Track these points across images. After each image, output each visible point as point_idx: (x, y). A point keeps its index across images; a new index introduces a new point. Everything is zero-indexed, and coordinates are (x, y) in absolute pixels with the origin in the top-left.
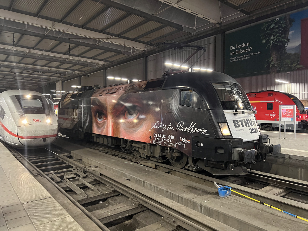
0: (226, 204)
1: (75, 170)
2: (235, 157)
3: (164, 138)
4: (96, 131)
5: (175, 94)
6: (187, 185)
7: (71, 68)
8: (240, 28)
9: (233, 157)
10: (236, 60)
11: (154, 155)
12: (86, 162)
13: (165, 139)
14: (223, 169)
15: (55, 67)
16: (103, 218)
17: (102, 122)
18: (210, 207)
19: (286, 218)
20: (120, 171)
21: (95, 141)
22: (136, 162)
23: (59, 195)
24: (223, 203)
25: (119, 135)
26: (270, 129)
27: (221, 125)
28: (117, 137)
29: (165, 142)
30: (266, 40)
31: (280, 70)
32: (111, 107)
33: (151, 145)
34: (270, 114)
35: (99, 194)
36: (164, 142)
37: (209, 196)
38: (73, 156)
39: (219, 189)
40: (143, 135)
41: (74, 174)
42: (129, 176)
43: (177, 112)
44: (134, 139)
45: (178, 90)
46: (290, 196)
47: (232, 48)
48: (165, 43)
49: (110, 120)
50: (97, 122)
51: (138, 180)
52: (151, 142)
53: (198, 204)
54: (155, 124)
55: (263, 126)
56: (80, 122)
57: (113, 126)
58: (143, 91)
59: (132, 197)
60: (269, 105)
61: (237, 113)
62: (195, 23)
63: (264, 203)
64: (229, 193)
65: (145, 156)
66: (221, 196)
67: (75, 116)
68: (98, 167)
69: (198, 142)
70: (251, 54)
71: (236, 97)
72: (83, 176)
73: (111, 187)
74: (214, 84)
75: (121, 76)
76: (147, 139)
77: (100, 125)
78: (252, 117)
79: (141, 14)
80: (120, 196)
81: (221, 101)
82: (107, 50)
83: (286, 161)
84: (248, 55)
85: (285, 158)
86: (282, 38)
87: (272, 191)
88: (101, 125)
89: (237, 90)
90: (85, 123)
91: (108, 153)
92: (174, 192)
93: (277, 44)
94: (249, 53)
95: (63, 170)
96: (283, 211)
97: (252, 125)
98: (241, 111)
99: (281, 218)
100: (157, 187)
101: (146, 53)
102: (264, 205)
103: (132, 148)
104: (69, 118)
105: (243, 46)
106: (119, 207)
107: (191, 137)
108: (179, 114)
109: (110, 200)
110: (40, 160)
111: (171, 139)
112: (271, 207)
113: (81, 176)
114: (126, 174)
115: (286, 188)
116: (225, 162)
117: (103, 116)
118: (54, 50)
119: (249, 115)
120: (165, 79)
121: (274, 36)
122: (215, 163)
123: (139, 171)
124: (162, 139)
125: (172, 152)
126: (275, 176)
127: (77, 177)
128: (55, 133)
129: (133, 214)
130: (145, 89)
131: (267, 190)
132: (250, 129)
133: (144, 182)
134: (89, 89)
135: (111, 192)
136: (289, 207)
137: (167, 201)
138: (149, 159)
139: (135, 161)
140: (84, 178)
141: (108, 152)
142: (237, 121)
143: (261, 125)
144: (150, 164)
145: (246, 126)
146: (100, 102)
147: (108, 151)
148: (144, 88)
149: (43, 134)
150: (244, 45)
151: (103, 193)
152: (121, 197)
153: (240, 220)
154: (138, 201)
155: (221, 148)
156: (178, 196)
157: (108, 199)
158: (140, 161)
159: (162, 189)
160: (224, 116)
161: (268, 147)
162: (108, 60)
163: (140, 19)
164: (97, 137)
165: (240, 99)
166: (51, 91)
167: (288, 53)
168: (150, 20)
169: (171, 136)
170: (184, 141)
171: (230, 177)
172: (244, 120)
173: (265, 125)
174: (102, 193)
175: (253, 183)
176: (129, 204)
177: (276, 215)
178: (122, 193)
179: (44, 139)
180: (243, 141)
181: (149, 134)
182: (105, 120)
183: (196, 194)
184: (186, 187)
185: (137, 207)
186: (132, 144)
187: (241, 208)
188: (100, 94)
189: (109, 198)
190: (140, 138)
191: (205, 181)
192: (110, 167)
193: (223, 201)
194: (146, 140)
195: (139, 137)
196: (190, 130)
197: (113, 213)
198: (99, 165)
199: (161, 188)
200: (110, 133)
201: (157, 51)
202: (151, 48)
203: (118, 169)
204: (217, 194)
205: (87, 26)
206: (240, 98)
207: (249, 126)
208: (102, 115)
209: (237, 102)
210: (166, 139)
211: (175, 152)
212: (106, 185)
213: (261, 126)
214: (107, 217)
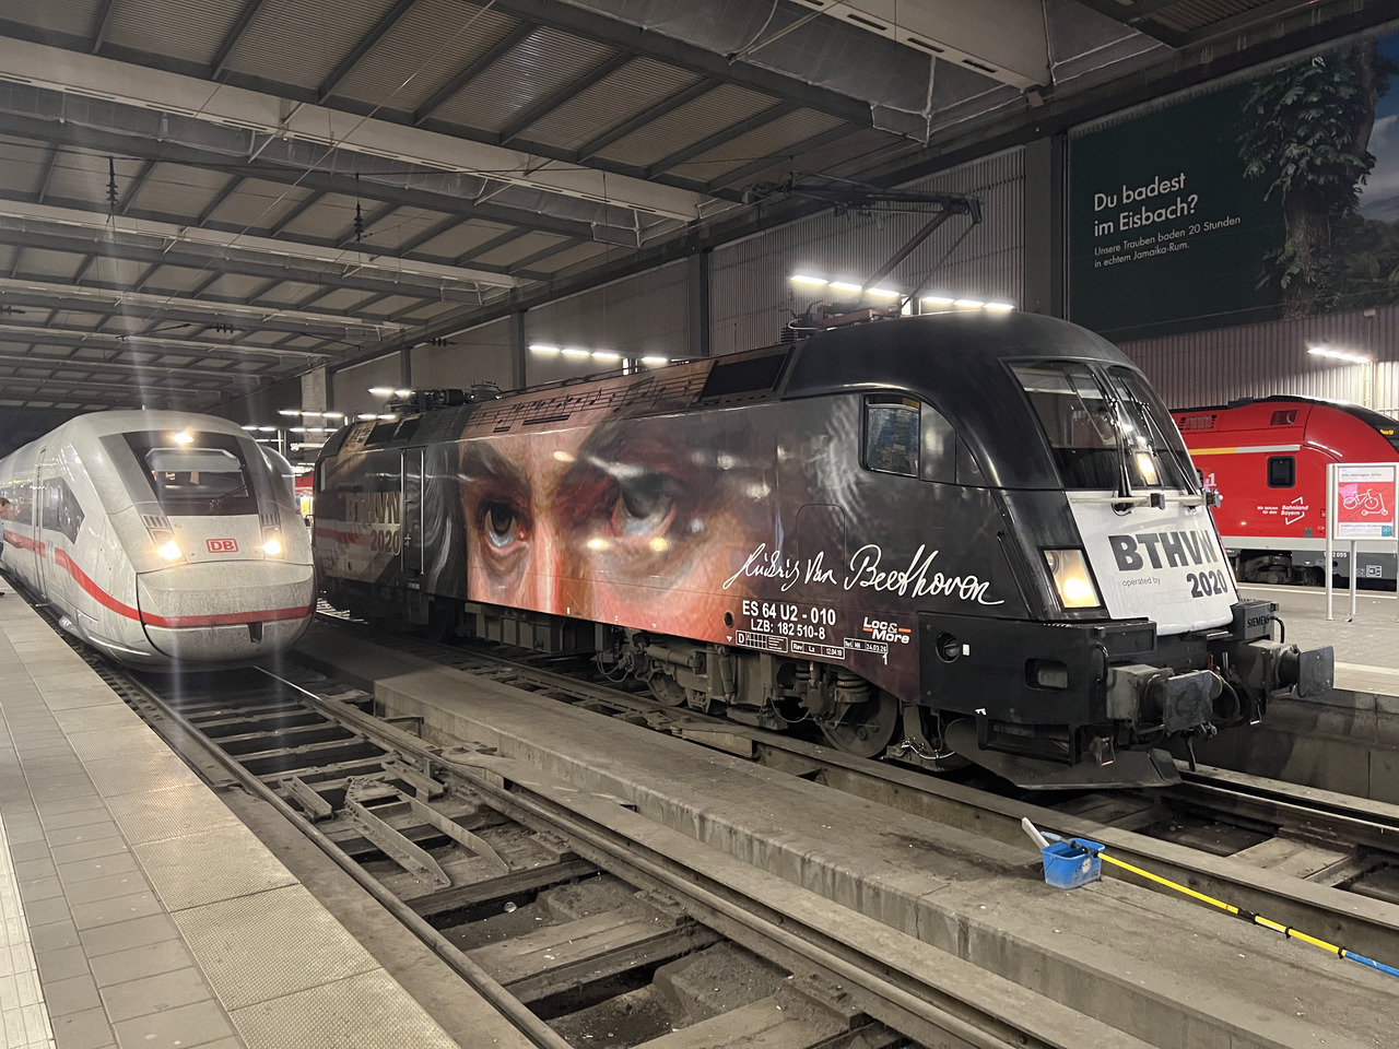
0: (1079, 919)
1: (395, 765)
2: (1122, 703)
3: (793, 619)
4: (483, 590)
5: (841, 421)
6: (897, 833)
7: (368, 310)
8: (1141, 107)
9: (1113, 705)
10: (1121, 259)
11: (744, 697)
12: (441, 730)
13: (795, 623)
14: (1066, 763)
15: (297, 307)
16: (524, 979)
17: (510, 550)
18: (1005, 933)
19: (1358, 985)
20: (595, 769)
21: (480, 634)
22: (665, 727)
23: (326, 874)
24: (1066, 915)
25: (586, 607)
26: (1283, 574)
27: (1056, 561)
28: (580, 617)
29: (795, 637)
30: (1265, 162)
31: (1331, 302)
32: (547, 484)
33: (733, 650)
34: (1284, 507)
35: (502, 870)
36: (791, 638)
37: (998, 882)
38: (382, 701)
39: (1047, 849)
40: (693, 610)
41: (390, 783)
42: (635, 789)
43: (849, 503)
44: (654, 625)
45: (853, 400)
46: (1377, 886)
47: (1103, 201)
48: (794, 184)
49: (546, 540)
50: (486, 552)
51: (674, 808)
52: (730, 638)
53: (952, 919)
54: (751, 560)
55: (1249, 565)
56: (411, 552)
57: (557, 568)
58: (693, 407)
59: (648, 886)
60: (1275, 463)
61: (1129, 505)
62: (928, 88)
63: (1258, 915)
64: (1092, 872)
65: (704, 700)
66: (1053, 884)
67: (390, 522)
68: (495, 750)
69: (946, 638)
70: (1194, 229)
71: (1126, 427)
72: (430, 793)
73: (556, 841)
74: (1022, 371)
75: (591, 344)
76: (711, 625)
77: (502, 564)
78: (1201, 522)
79: (676, 53)
80: (594, 882)
81: (1053, 450)
82: (526, 223)
83: (1358, 722)
84: (1176, 235)
85: (1353, 709)
86: (1340, 152)
87: (1293, 860)
88: (505, 563)
89: (1129, 395)
90: (433, 553)
91: (539, 688)
92: (841, 864)
93: (1316, 178)
94: (1181, 222)
95: (340, 764)
96: (1344, 952)
97: (1198, 561)
98: (1148, 493)
99: (1335, 985)
100: (762, 842)
101: (705, 235)
102: (1255, 923)
103: (646, 668)
104: (364, 531)
105: (1156, 193)
106: (593, 930)
107: (914, 617)
108: (859, 510)
109: (550, 898)
110: (238, 720)
111: (824, 626)
112: (1291, 932)
113: (423, 792)
114: (620, 783)
115: (1360, 846)
116: (1073, 729)
117: (514, 521)
118: (287, 229)
119: (1186, 513)
120: (792, 349)
121: (1299, 144)
122: (1025, 733)
123: (678, 768)
124: (780, 625)
125: (830, 685)
126: (1304, 793)
127: (405, 798)
128: (304, 599)
129: (654, 959)
130: (700, 401)
131: (1269, 857)
132: (1190, 577)
133: (702, 819)
134: (448, 401)
135: (554, 862)
136: (1374, 933)
137: (808, 905)
138: (724, 716)
139: (660, 724)
140: (433, 798)
141: (538, 684)
142: (1128, 539)
143: (1237, 561)
144: (727, 737)
145: (1173, 564)
146: (498, 461)
147: (537, 677)
148: (696, 395)
149: (251, 603)
150: (1161, 187)
151: (519, 867)
152: (599, 887)
153: (1144, 990)
154: (677, 904)
155: (1055, 665)
156: (859, 883)
157: (542, 895)
158: (681, 724)
159: (787, 851)
160: (1067, 518)
161: (1273, 661)
162: (529, 268)
163: (673, 78)
164: (488, 619)
165: (1142, 440)
166: (282, 412)
167: (1366, 218)
168: (723, 83)
169: (824, 612)
170: (884, 632)
171: (1097, 796)
172: (1164, 536)
173: (1259, 559)
174: (514, 868)
175: (1201, 826)
176: (637, 919)
177: (1311, 968)
178: (605, 866)
179: (255, 629)
180: (1159, 633)
181: (722, 603)
182: (522, 540)
183: (940, 874)
184: (896, 840)
185: (676, 931)
186: (646, 649)
187: (1150, 938)
188: (500, 425)
189: (546, 888)
190: (683, 620)
191: (982, 814)
192: (547, 750)
193: (1066, 908)
194: (710, 630)
195: (677, 618)
196: (911, 586)
197: (565, 958)
198: (500, 744)
199: (778, 844)
200: (545, 599)
201: (752, 224)
202: (727, 208)
203: (584, 761)
204: (1036, 872)
205: (438, 115)
206: (1145, 433)
207: (1185, 563)
208: (507, 521)
209: (1127, 451)
210: (800, 626)
211: (841, 683)
212: (534, 833)
213: (1241, 562)
214: (541, 973)
